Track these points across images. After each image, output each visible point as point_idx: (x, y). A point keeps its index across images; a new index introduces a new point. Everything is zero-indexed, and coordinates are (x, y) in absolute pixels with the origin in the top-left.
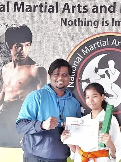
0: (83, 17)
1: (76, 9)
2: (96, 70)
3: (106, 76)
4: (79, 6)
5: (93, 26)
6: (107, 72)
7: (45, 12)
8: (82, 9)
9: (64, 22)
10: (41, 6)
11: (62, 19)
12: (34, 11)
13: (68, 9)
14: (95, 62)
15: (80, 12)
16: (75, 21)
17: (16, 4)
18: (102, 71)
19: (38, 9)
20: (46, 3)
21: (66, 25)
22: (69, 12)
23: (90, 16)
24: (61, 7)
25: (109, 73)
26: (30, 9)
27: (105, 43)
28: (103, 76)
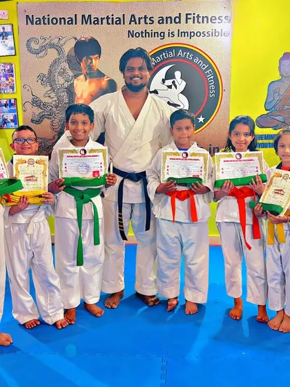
0: (149, 28)
1: (143, 21)
2: (163, 81)
3: (173, 87)
4: (145, 17)
5: (160, 37)
6: (173, 82)
7: (112, 24)
8: (148, 21)
9: (131, 34)
10: (108, 18)
11: (129, 31)
12: (102, 24)
13: (135, 21)
14: (162, 73)
15: (146, 23)
16: (142, 32)
17: (83, 16)
18: (169, 82)
19: (105, 21)
20: (112, 15)
21: (133, 37)
22: (136, 23)
23: (157, 27)
24: (128, 19)
25: (176, 83)
26: (97, 22)
27: (171, 54)
28: (170, 87)
